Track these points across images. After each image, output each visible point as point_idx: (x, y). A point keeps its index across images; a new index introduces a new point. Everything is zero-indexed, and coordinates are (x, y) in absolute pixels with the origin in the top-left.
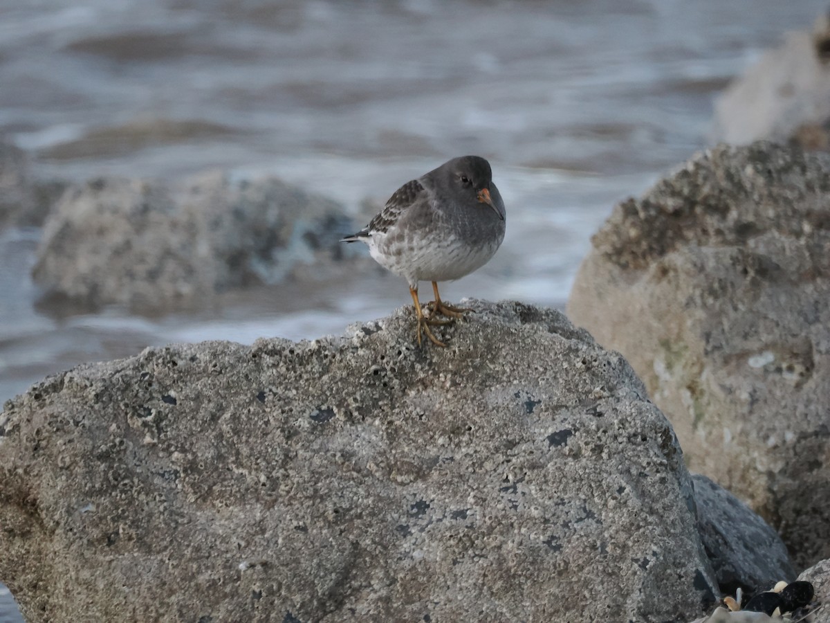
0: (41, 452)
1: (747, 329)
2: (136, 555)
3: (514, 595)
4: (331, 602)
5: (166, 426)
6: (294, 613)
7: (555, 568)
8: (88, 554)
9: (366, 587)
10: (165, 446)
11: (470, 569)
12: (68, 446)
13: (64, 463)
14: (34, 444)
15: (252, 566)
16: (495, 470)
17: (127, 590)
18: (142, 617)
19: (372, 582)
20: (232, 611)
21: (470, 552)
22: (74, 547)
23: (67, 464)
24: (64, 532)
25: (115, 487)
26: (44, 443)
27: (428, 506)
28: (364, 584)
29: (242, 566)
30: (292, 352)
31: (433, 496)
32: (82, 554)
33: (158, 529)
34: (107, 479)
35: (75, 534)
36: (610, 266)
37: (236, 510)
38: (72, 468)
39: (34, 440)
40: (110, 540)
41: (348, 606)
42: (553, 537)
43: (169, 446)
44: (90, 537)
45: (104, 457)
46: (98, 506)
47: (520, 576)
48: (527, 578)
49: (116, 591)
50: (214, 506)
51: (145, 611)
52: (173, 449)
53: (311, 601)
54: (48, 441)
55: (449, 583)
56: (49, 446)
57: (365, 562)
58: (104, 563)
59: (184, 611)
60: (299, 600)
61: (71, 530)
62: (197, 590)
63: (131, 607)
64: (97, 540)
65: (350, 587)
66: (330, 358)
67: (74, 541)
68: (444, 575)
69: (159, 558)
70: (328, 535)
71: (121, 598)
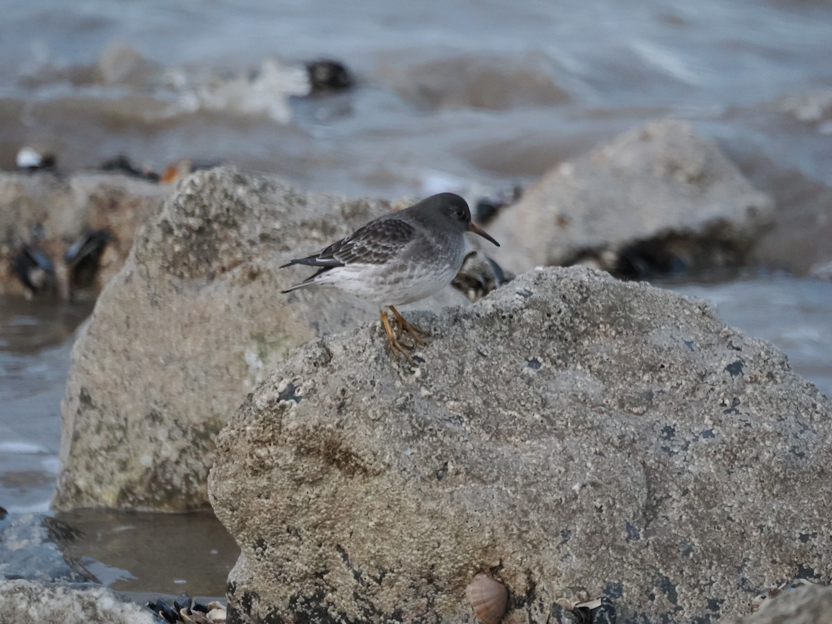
0: (348, 408)
1: (343, 318)
2: (473, 485)
3: (791, 495)
4: (650, 511)
5: (430, 380)
6: (631, 522)
7: (814, 470)
8: (425, 488)
9: (666, 498)
10: (438, 397)
11: (746, 478)
12: (372, 401)
13: (376, 415)
14: (338, 403)
15: (584, 486)
16: (708, 398)
17: (480, 515)
18: (504, 535)
19: (670, 494)
20: (587, 524)
21: (736, 463)
22: (410, 484)
23: (378, 416)
24: (398, 473)
25: (423, 432)
26: (348, 401)
27: (674, 430)
28: (664, 496)
29: (576, 487)
30: (478, 315)
31: (674, 422)
32: (420, 489)
33: (480, 463)
34: (413, 427)
35: (409, 473)
36: (168, 277)
37: (535, 443)
38: (382, 419)
39: (339, 399)
40: (439, 475)
41: (661, 514)
42: (794, 447)
43: (442, 396)
44: (422, 475)
45: (403, 408)
46: (419, 448)
47: (789, 479)
48: (796, 481)
49: (469, 516)
50: (508, 442)
51: (505, 530)
52: (445, 399)
53: (638, 511)
54: (352, 400)
55: (733, 489)
56: (354, 403)
57: (656, 478)
58: (445, 495)
59: (546, 526)
60: (631, 511)
61: (405, 469)
62: (547, 509)
63: (487, 528)
64: (429, 476)
65: (655, 499)
66: (508, 318)
67: (409, 479)
68: (726, 483)
69: (496, 486)
70: (623, 458)
71: (475, 522)
